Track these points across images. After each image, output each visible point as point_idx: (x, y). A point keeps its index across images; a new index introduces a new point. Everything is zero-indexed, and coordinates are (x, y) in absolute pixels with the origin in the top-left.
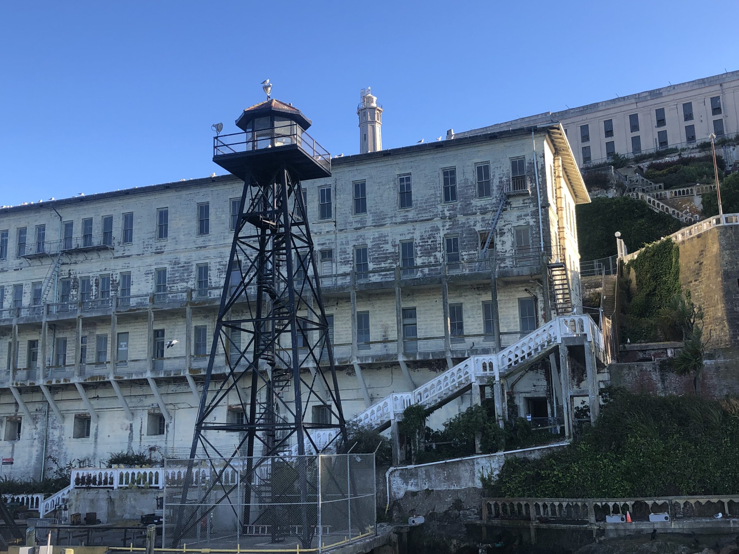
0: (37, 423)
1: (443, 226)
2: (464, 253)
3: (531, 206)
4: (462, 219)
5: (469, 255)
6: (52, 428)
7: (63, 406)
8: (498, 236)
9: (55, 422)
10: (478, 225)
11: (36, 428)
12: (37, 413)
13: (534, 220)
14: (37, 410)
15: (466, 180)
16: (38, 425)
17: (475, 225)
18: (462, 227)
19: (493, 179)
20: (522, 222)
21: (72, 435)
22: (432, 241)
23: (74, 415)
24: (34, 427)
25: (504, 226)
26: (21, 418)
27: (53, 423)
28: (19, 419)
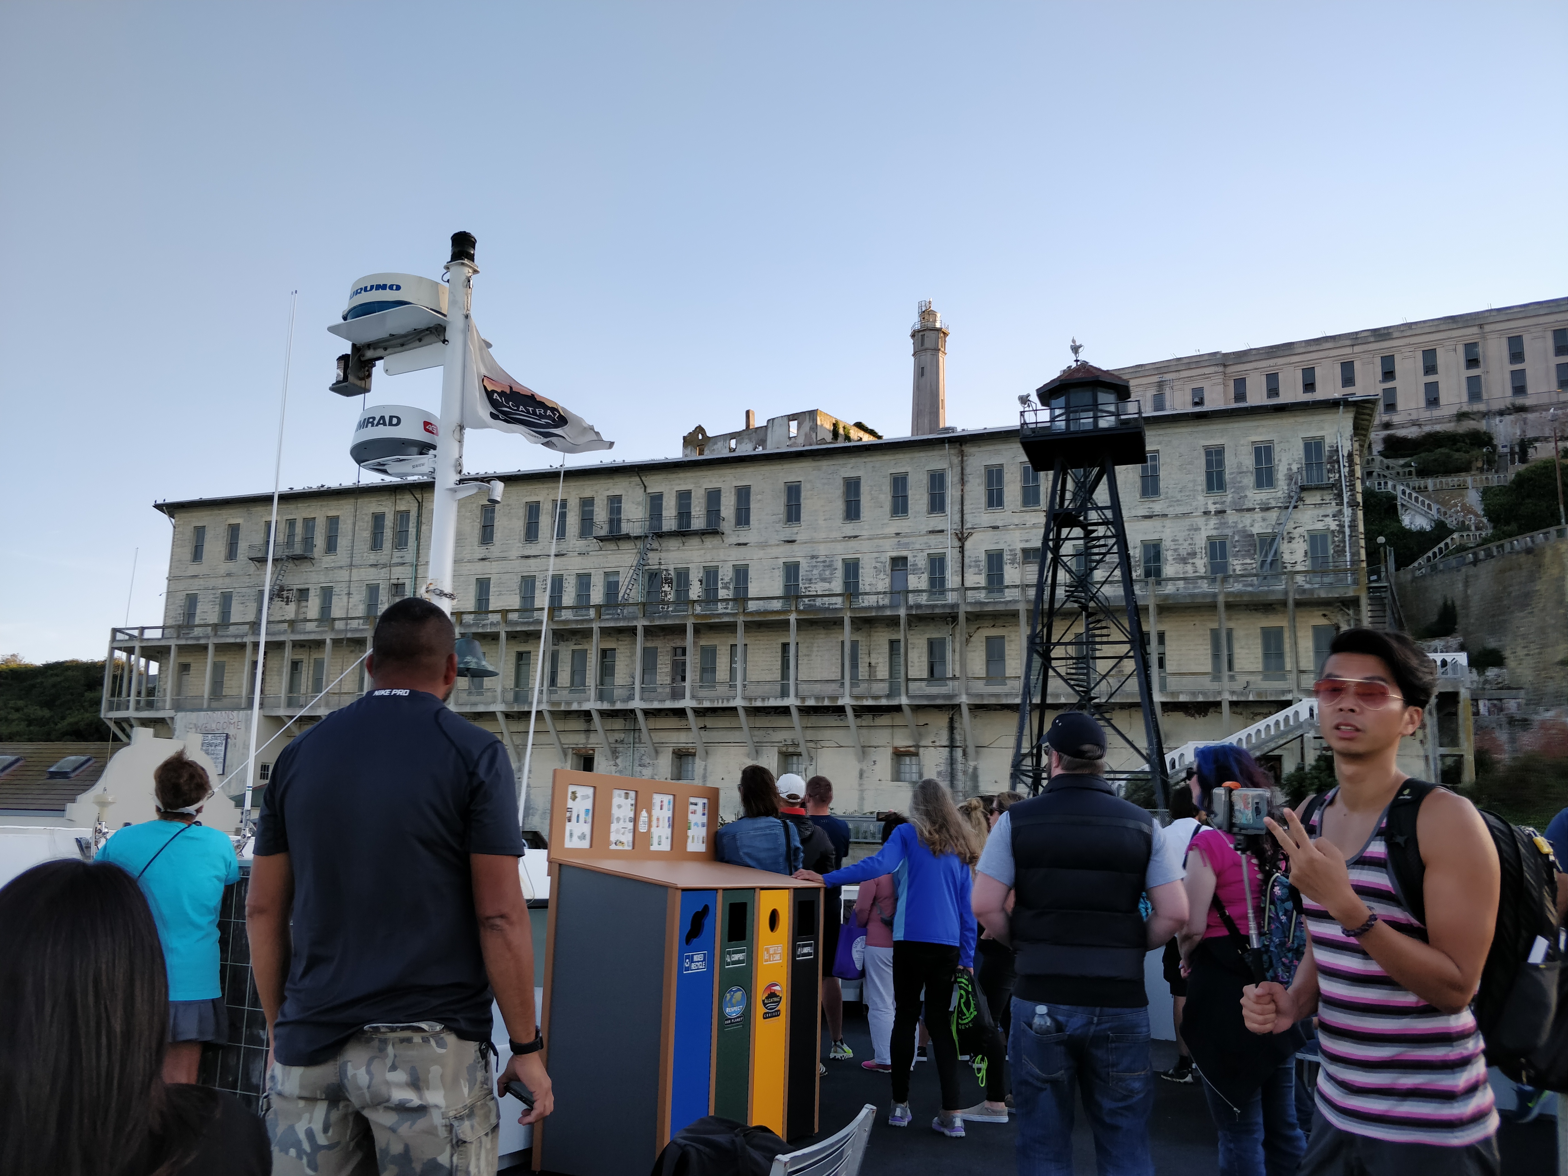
0: (617, 758)
1: (1206, 525)
2: (1236, 562)
3: (1334, 504)
4: (1232, 517)
5: (1243, 564)
6: (640, 765)
7: (658, 737)
8: (1286, 541)
9: (644, 758)
10: (1256, 525)
11: (616, 765)
12: (617, 745)
13: (1337, 523)
14: (616, 741)
15: (1240, 465)
16: (619, 761)
17: (1252, 526)
18: (1234, 527)
19: (1278, 465)
20: (1320, 526)
21: (669, 776)
22: (1190, 544)
23: (671, 749)
24: (613, 763)
25: (1295, 528)
26: (593, 750)
27: (641, 759)
28: (591, 752)
